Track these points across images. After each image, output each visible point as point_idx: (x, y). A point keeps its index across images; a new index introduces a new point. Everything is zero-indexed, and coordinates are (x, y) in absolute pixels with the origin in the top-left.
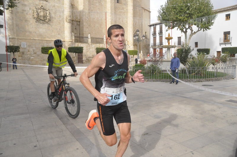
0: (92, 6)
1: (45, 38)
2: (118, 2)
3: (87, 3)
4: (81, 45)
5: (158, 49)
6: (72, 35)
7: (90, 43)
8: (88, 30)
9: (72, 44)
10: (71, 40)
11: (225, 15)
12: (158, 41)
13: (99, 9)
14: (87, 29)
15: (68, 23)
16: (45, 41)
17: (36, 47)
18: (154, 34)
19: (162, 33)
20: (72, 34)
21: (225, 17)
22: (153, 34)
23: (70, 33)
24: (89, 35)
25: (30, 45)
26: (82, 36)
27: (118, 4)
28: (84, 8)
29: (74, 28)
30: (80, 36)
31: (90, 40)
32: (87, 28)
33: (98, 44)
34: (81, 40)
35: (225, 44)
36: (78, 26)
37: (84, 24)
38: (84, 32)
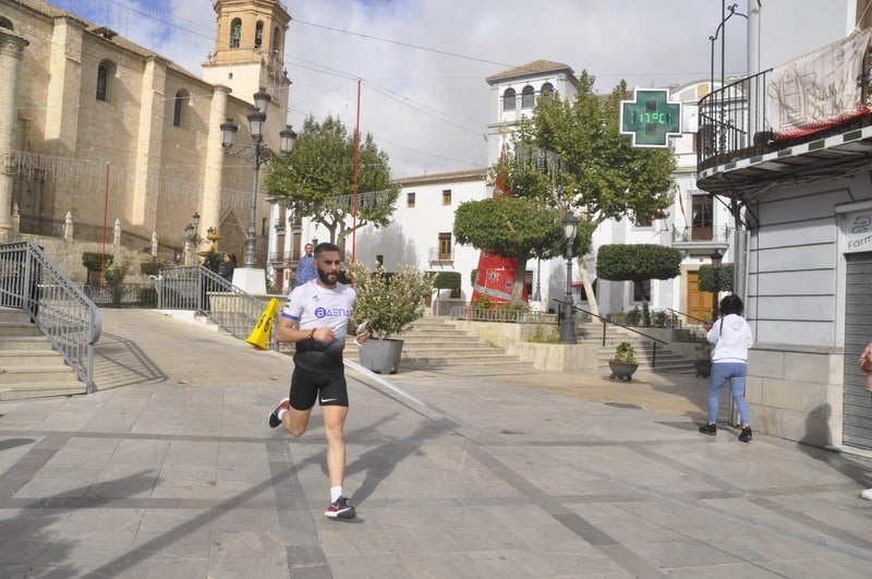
0: (90, 128)
2: (177, 123)
3: (74, 120)
5: (289, 271)
6: (13, 211)
7: (71, 239)
8: (70, 201)
9: (11, 237)
10: (7, 226)
11: (441, 193)
12: (288, 248)
13: (112, 139)
14: (69, 198)
15: (4, 176)
18: (281, 227)
19: (301, 224)
20: (12, 206)
21: (441, 197)
22: (276, 227)
23: (7, 204)
24: (69, 215)
26: (49, 214)
27: (175, 128)
28: (61, 135)
29: (25, 189)
30: (43, 214)
31: (68, 230)
32: (68, 192)
33: (95, 244)
34: (46, 228)
35: (440, 264)
36: (39, 185)
37: (60, 180)
38: (56, 205)
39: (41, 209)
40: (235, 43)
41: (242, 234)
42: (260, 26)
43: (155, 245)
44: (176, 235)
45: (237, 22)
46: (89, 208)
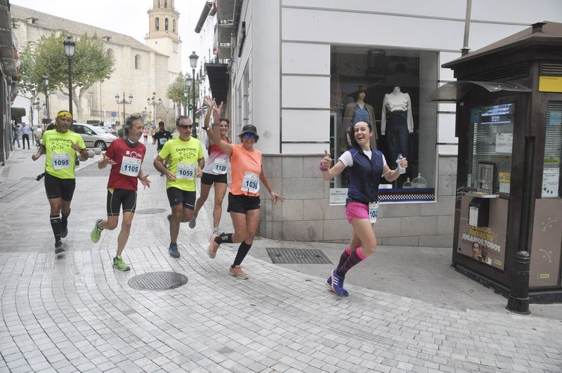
39: (93, 106)
40: (158, 28)
41: (165, 109)
42: (166, 20)
45: (158, 19)
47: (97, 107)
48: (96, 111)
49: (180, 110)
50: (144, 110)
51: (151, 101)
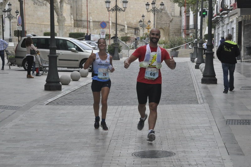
1: (43, 22)
4: (82, 30)
6: (71, 18)
7: (92, 28)
9: (72, 29)
10: (70, 25)
15: (68, 5)
16: (43, 25)
17: (34, 32)
20: (71, 16)
25: (29, 30)
26: (80, 17)
31: (91, 24)
39: (77, 14)
41: (168, 16)
43: (126, 27)
44: (135, 21)
46: (95, 12)
47: (81, 15)
48: (81, 21)
49: (188, 18)
50: (141, 19)
51: (151, 7)
